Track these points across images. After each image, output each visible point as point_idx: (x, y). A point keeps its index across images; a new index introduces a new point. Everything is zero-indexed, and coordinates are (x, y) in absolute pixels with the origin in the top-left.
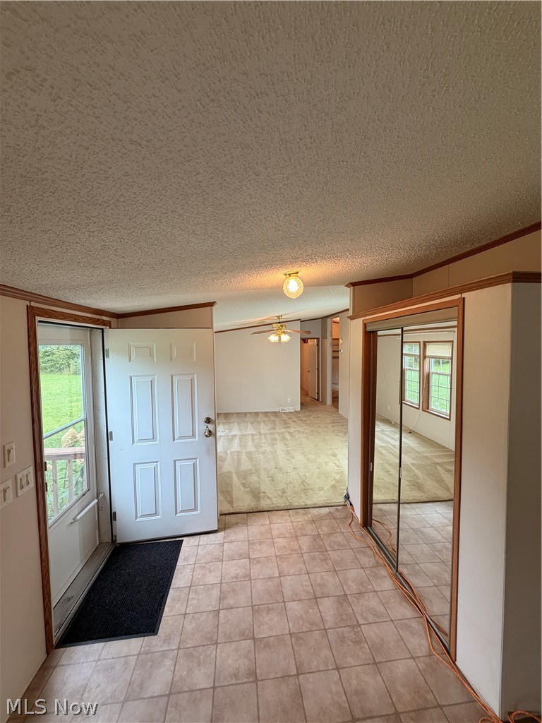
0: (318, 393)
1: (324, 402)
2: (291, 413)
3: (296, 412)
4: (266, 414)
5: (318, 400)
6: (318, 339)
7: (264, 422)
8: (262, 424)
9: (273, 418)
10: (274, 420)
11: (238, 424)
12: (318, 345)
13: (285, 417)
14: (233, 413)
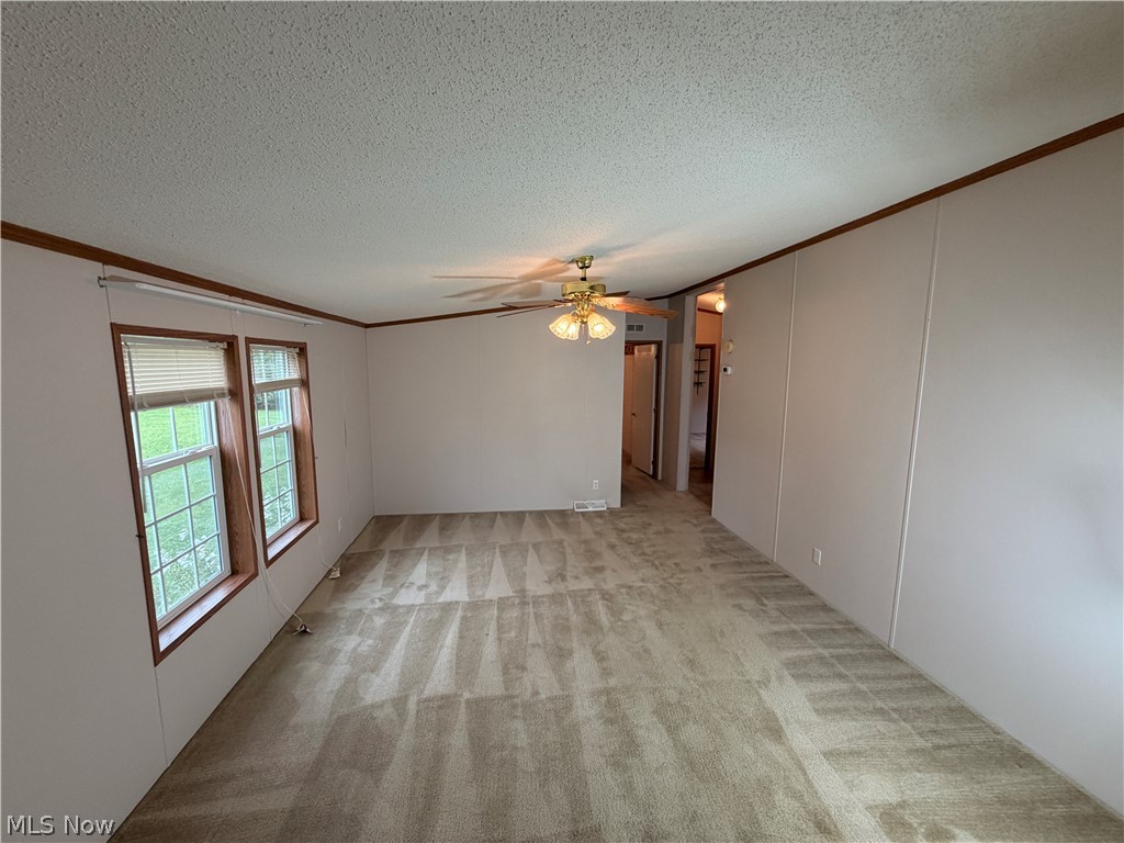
0: (655, 463)
1: (669, 484)
2: (599, 514)
3: (611, 511)
4: (541, 516)
5: (654, 476)
6: (659, 344)
7: (536, 546)
8: (532, 557)
9: (558, 534)
10: (560, 543)
11: (470, 553)
12: (658, 357)
13: (587, 531)
14: (464, 515)
